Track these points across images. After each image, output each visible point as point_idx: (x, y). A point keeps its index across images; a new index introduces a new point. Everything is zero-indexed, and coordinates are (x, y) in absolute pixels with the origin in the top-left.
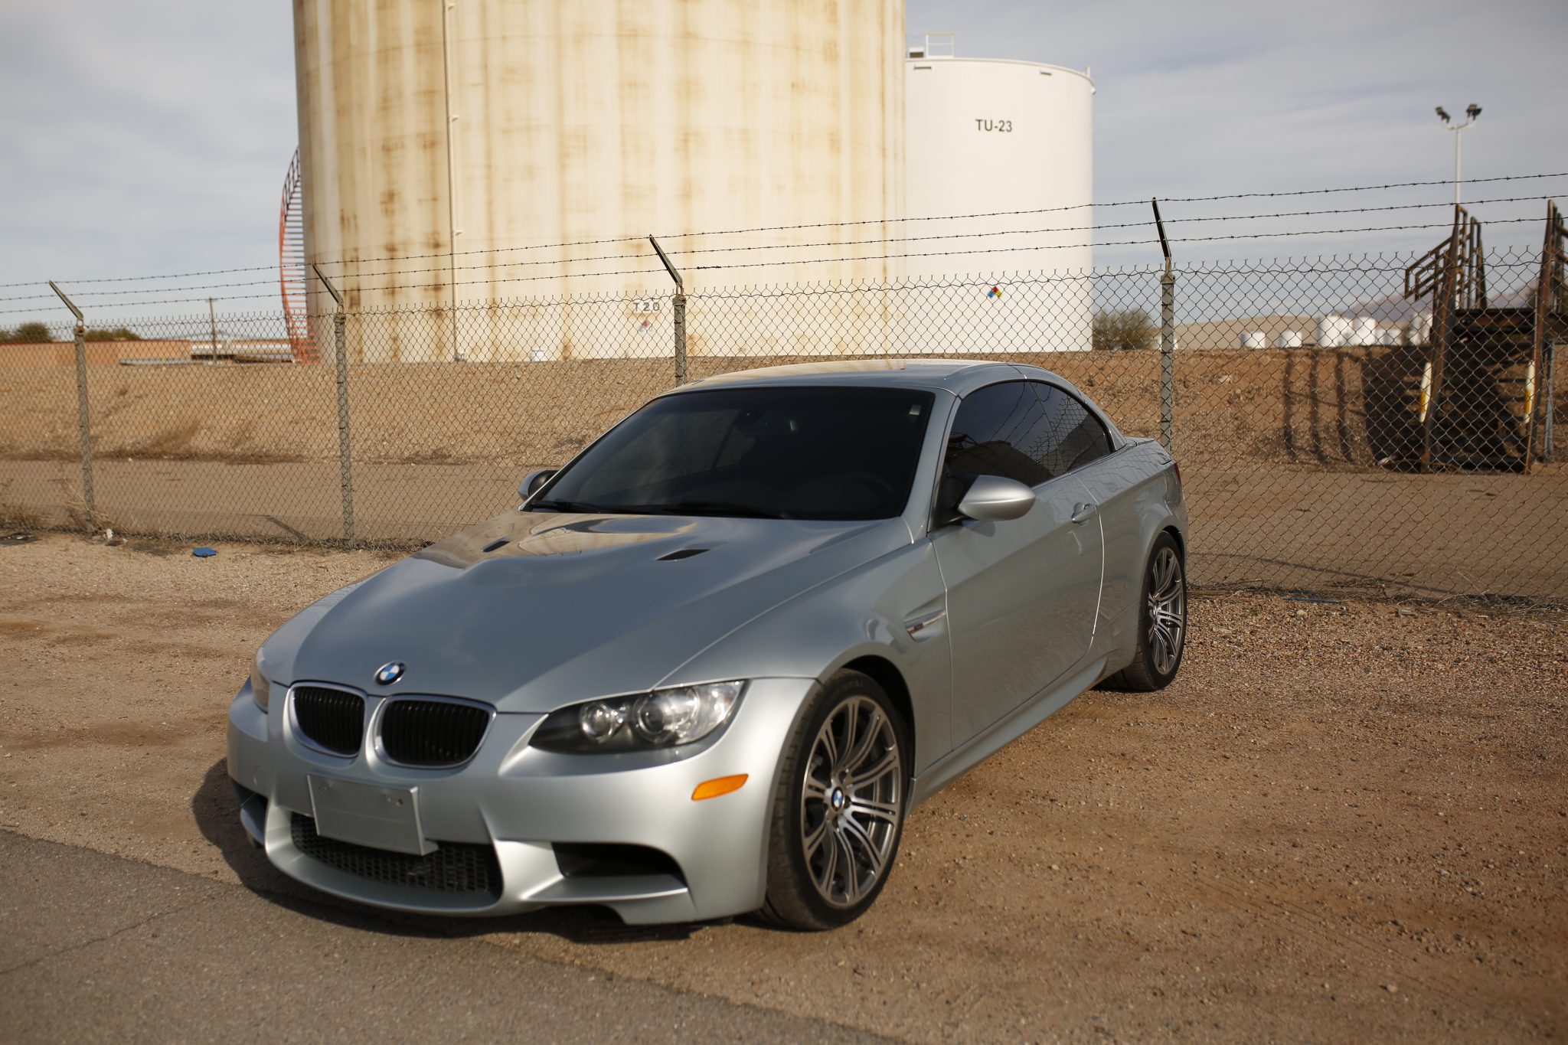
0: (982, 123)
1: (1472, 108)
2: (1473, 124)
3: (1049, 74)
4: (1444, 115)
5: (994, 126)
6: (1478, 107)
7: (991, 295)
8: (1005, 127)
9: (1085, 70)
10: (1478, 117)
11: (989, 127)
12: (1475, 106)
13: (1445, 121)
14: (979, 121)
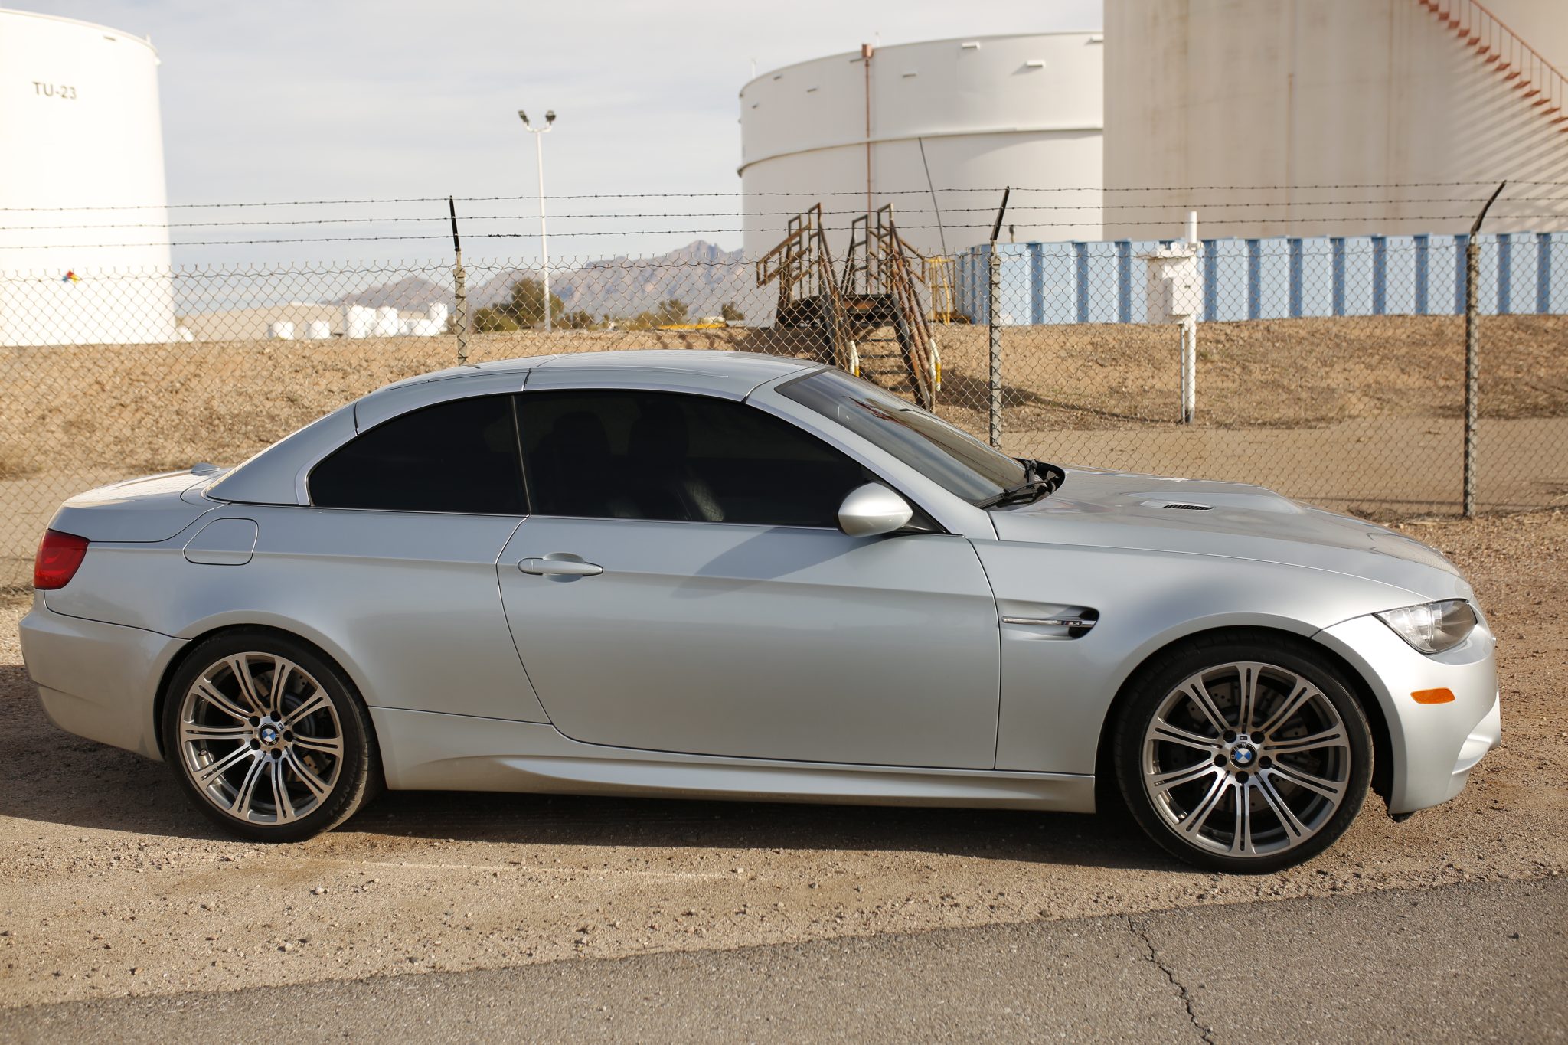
0: (41, 87)
1: (550, 114)
2: (550, 128)
3: (113, 40)
4: (524, 118)
5: (55, 89)
6: (555, 114)
7: (65, 280)
8: (68, 93)
9: (145, 39)
10: (553, 122)
11: (49, 92)
12: (552, 112)
13: (525, 124)
14: (37, 84)
